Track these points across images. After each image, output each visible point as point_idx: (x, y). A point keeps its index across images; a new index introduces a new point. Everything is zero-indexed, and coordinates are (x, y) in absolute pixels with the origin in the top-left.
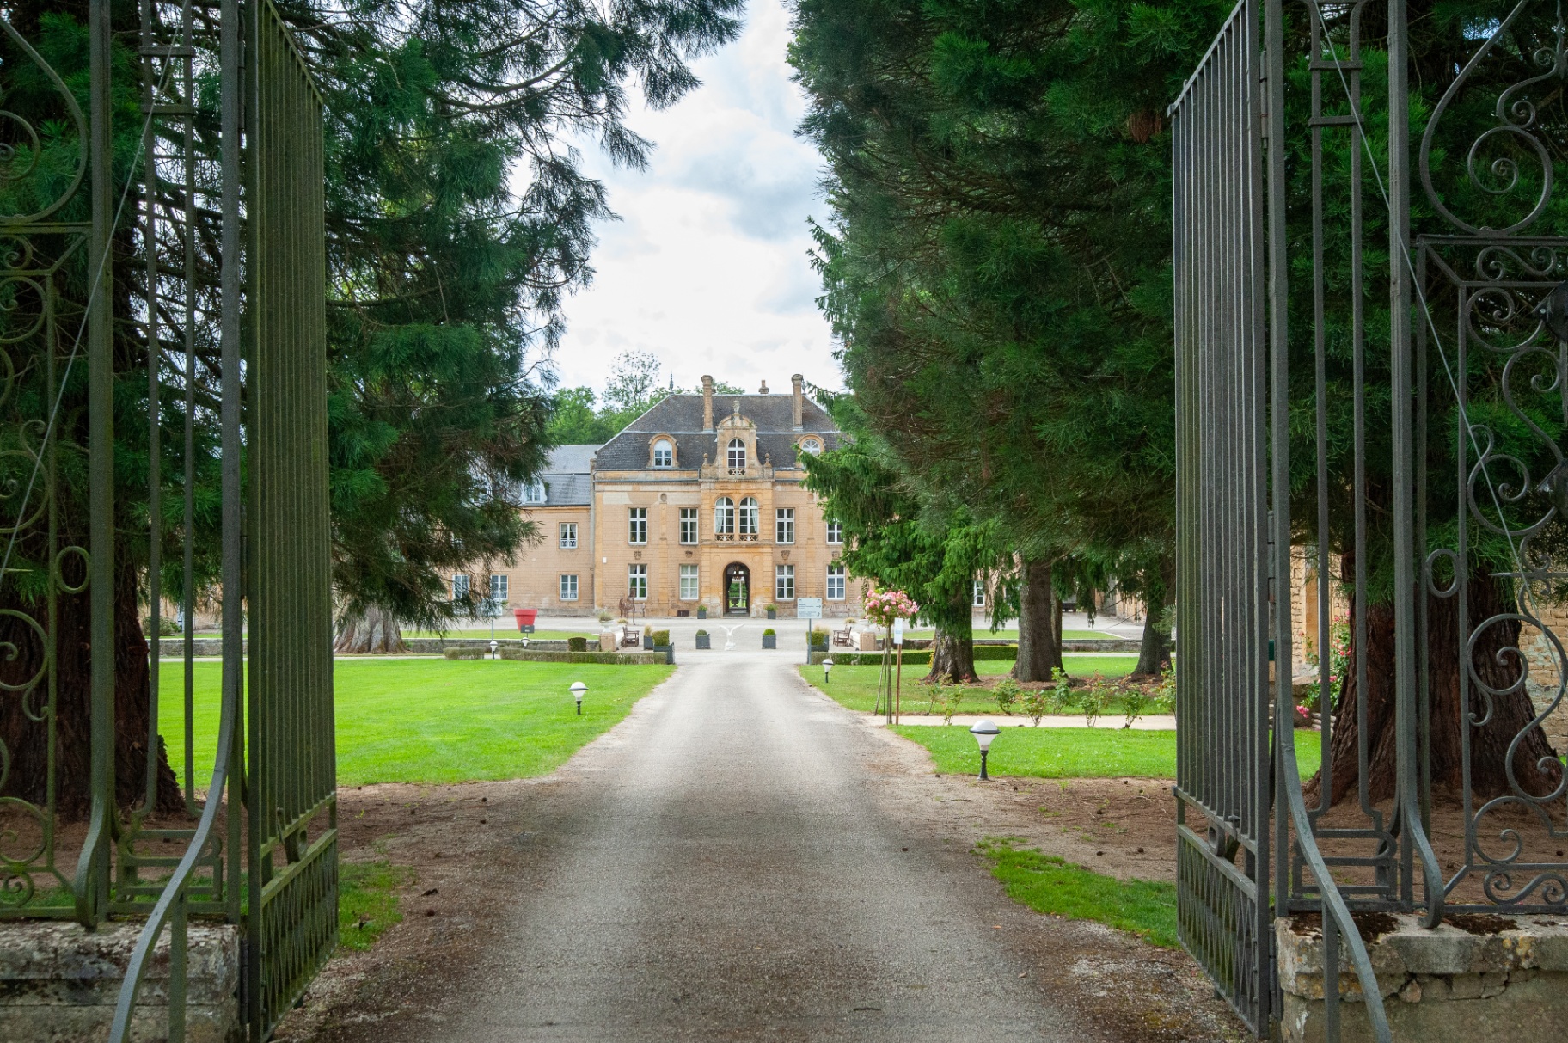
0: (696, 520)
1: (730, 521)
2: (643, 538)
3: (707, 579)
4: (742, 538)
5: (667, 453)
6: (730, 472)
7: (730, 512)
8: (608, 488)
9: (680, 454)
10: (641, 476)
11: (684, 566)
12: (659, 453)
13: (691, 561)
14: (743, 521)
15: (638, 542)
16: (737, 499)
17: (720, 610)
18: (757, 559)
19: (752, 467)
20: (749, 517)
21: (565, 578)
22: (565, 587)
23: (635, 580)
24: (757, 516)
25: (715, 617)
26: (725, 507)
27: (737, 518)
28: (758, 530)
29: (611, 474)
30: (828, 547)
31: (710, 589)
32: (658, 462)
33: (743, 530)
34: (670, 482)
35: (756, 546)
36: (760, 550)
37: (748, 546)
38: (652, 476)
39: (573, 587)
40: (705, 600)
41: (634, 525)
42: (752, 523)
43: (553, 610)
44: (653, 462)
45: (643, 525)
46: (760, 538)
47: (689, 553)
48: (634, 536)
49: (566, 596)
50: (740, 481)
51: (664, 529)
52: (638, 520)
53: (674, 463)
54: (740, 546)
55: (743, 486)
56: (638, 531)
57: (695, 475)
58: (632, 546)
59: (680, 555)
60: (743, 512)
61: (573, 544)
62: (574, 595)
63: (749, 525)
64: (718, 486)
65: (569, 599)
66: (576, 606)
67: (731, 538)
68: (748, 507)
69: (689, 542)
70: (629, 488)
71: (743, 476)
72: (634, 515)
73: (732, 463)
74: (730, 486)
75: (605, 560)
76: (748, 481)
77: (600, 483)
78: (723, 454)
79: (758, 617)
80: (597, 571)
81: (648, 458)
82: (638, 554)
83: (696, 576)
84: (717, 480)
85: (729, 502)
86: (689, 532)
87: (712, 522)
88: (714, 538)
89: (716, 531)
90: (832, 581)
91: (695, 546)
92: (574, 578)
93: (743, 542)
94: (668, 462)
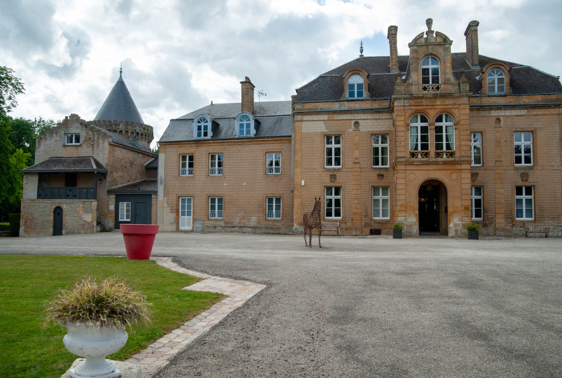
0: (387, 145)
1: (424, 138)
2: (338, 162)
3: (403, 197)
4: (438, 155)
5: (360, 86)
6: (425, 89)
7: (424, 130)
8: (306, 118)
9: (370, 89)
10: (336, 106)
11: (375, 189)
12: (352, 86)
13: (382, 183)
14: (439, 138)
15: (333, 166)
16: (432, 114)
17: (416, 229)
18: (454, 176)
19: (447, 82)
20: (444, 134)
21: (270, 200)
22: (270, 208)
23: (331, 200)
24: (453, 133)
25: (410, 236)
26: (419, 124)
27: (431, 135)
28: (454, 148)
29: (308, 106)
30: (517, 169)
31: (405, 208)
32: (352, 94)
33: (439, 147)
34: (363, 111)
35: (454, 163)
36: (458, 167)
37: (445, 163)
38: (346, 106)
39: (278, 208)
40: (400, 219)
41: (329, 152)
42: (447, 140)
43: (260, 228)
44: (347, 94)
45: (338, 151)
46: (457, 155)
47: (381, 176)
48: (329, 162)
49: (271, 215)
50: (435, 97)
51: (357, 153)
52: (333, 146)
53: (365, 94)
54: (437, 163)
55: (438, 102)
56: (333, 157)
57: (386, 104)
58: (328, 170)
59: (373, 177)
60: (439, 130)
61: (277, 170)
62: (278, 215)
63: (444, 142)
64: (412, 102)
65: (274, 218)
66: (279, 225)
67: (427, 155)
68: (444, 124)
69: (380, 166)
70: (325, 117)
71: (438, 92)
72: (329, 142)
73: (426, 81)
74: (425, 102)
75: (303, 184)
76: (443, 96)
77: (298, 113)
78: (416, 70)
79: (457, 236)
80: (296, 192)
81: (342, 91)
82: (333, 177)
83: (388, 197)
84: (412, 97)
85: (424, 120)
86: (380, 156)
87: (406, 139)
88: (409, 155)
89: (410, 148)
90: (519, 202)
91: (387, 169)
92: (278, 200)
93: (439, 159)
94: (360, 94)
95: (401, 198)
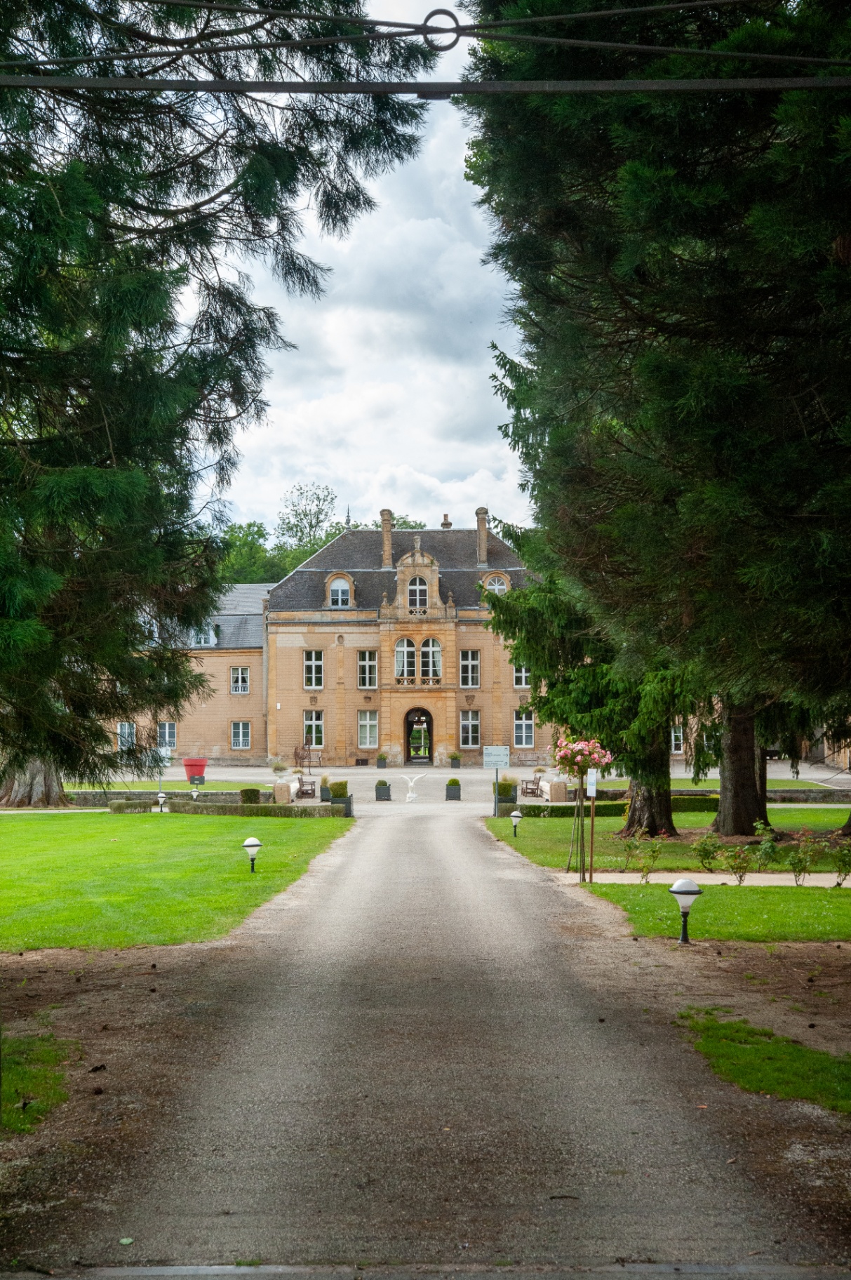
0: (375, 663)
1: (411, 664)
2: (319, 682)
3: (388, 726)
4: (424, 682)
5: (344, 592)
6: (411, 612)
7: (411, 655)
8: (281, 629)
9: (358, 594)
10: (317, 616)
11: (363, 712)
12: (335, 592)
13: (370, 706)
14: (425, 664)
15: (314, 687)
16: (418, 640)
17: (401, 758)
18: (440, 704)
19: (433, 606)
20: (431, 660)
21: (236, 725)
22: (236, 735)
23: (310, 727)
24: (440, 659)
25: (395, 766)
26: (406, 649)
27: (418, 660)
28: (441, 674)
29: (285, 615)
30: (516, 691)
31: (390, 737)
32: (335, 602)
33: (425, 673)
34: (348, 623)
35: (440, 690)
36: (443, 695)
37: (430, 691)
38: (328, 617)
39: (246, 735)
40: (385, 748)
41: (309, 669)
42: (434, 666)
43: (224, 760)
44: (329, 601)
45: (319, 669)
46: (443, 682)
47: (368, 699)
48: (309, 681)
49: (237, 744)
50: (421, 622)
51: (341, 673)
52: (314, 663)
53: (351, 602)
54: (421, 691)
55: (425, 627)
56: (314, 675)
57: (374, 615)
58: (308, 691)
59: (359, 698)
60: (425, 655)
61: (244, 689)
62: (246, 744)
63: (431, 668)
64: (398, 626)
65: (241, 747)
66: (248, 755)
67: (412, 682)
68: (430, 649)
69: (367, 687)
70: (304, 629)
71: (424, 617)
72: (309, 657)
73: (413, 603)
74: (411, 627)
75: (279, 707)
76: (429, 622)
77: (273, 624)
78: (403, 593)
79: (441, 766)
80: (270, 717)
81: (324, 598)
82: (314, 700)
83: (375, 722)
84: (397, 621)
85: (410, 644)
86: (367, 676)
87: (392, 665)
88: (394, 682)
89: (396, 675)
90: (519, 727)
91: (375, 690)
92: (246, 725)
93: (425, 686)
94: (345, 602)
95: (386, 727)
